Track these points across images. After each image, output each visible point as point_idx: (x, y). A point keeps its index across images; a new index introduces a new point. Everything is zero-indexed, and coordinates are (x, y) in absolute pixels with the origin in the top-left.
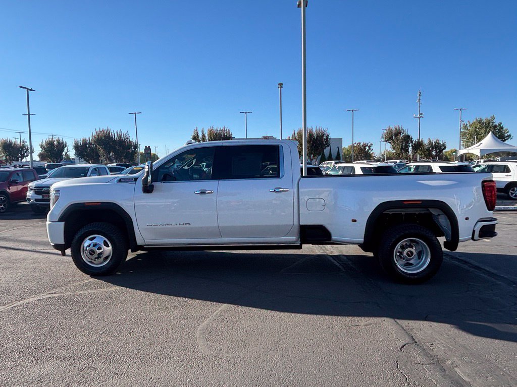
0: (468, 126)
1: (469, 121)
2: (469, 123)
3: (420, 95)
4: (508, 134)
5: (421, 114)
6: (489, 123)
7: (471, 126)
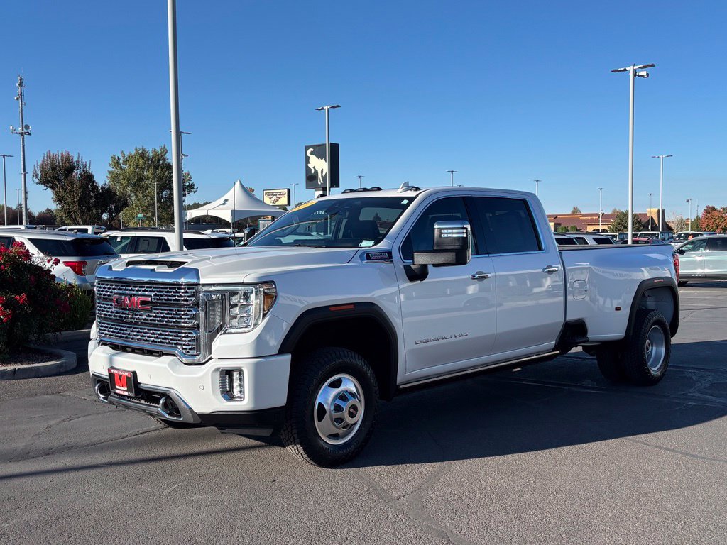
0: (121, 161)
1: (122, 152)
2: (124, 155)
3: (21, 85)
4: (191, 182)
5: (27, 127)
6: (159, 161)
7: (126, 162)
